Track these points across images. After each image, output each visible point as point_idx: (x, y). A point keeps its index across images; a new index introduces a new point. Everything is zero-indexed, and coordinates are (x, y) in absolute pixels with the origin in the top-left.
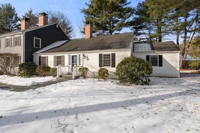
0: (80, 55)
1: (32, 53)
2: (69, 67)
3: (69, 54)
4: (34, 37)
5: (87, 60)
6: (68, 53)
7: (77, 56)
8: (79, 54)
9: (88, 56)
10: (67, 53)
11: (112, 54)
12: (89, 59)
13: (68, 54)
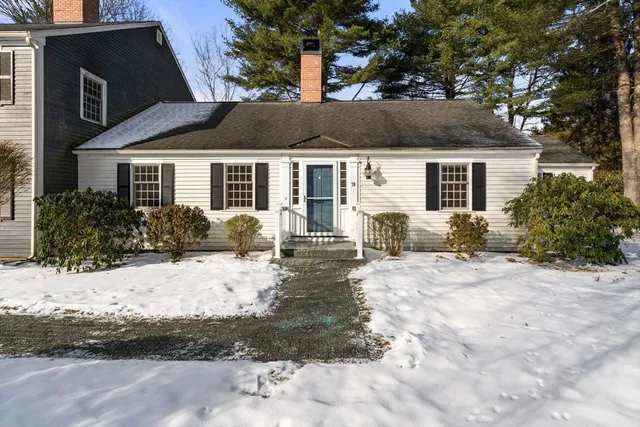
0: (343, 165)
1: (74, 145)
2: (292, 212)
3: (295, 160)
4: (83, 71)
5: (378, 183)
6: (291, 156)
7: (331, 166)
8: (343, 160)
9: (379, 169)
10: (282, 155)
11: (474, 164)
12: (385, 181)
13: (287, 159)
